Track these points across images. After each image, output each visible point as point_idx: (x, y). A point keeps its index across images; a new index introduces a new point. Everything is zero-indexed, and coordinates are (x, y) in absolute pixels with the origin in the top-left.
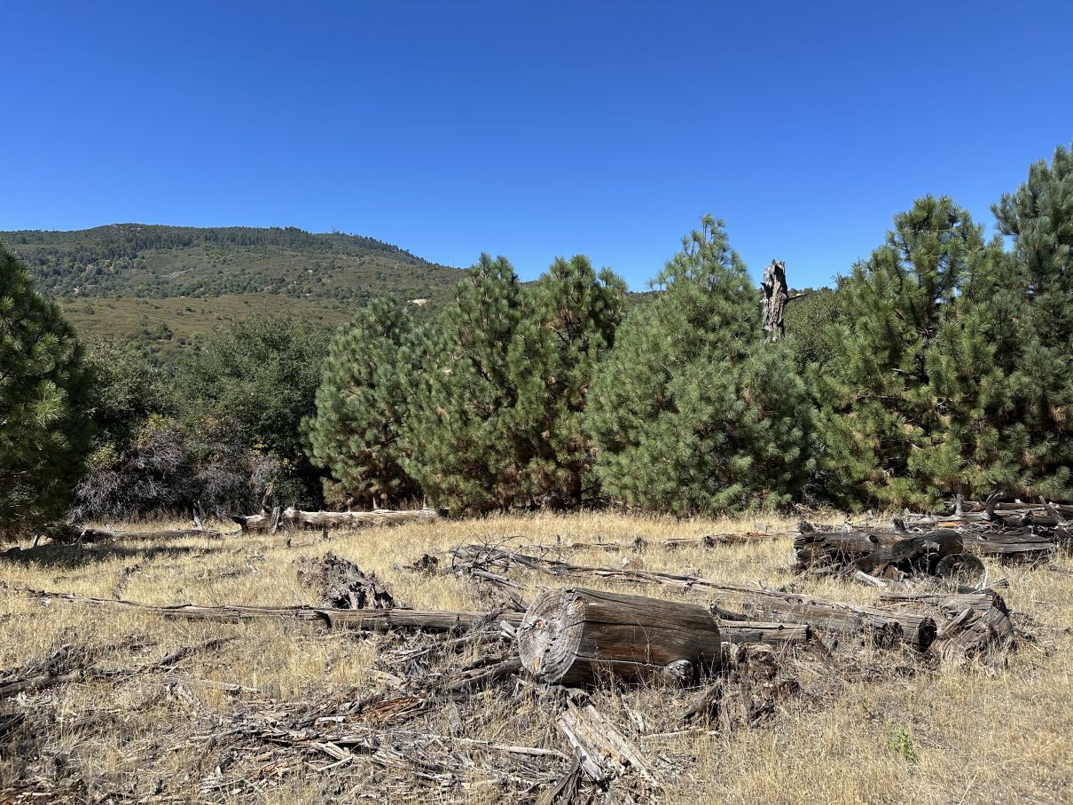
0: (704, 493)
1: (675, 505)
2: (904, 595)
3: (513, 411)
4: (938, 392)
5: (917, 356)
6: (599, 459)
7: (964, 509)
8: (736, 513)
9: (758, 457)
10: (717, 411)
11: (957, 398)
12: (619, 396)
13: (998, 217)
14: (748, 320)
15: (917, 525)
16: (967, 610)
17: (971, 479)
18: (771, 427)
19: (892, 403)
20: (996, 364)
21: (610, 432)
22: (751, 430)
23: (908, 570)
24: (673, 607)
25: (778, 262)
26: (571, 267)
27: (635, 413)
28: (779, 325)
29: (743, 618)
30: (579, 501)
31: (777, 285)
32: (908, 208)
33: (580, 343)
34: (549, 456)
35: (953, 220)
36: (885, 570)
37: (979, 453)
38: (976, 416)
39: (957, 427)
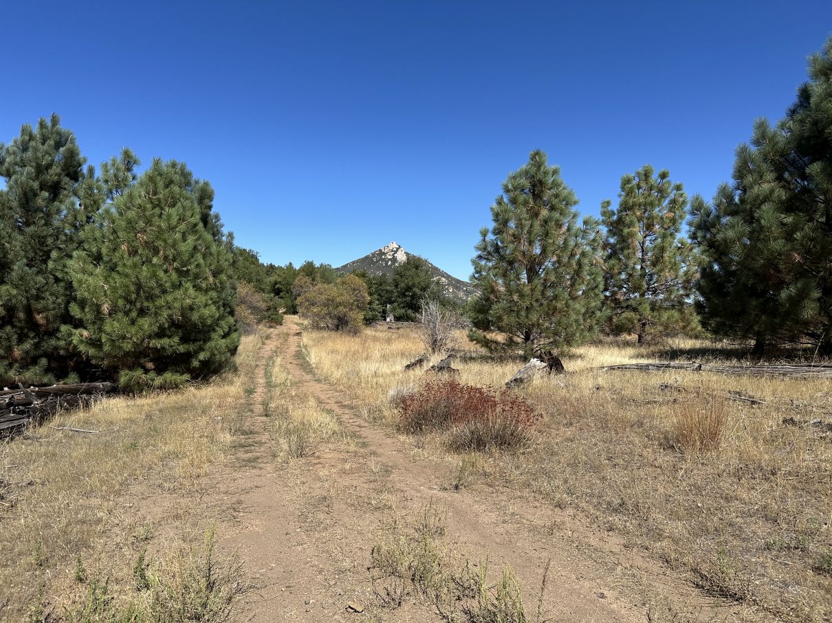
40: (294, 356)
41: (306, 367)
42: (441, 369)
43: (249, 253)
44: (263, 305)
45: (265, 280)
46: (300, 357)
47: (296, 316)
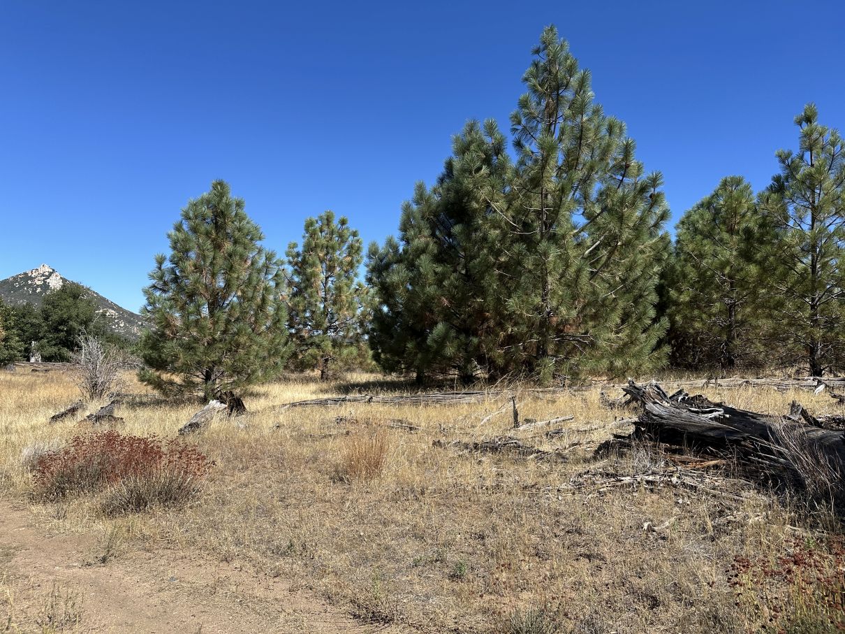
42: (98, 418)
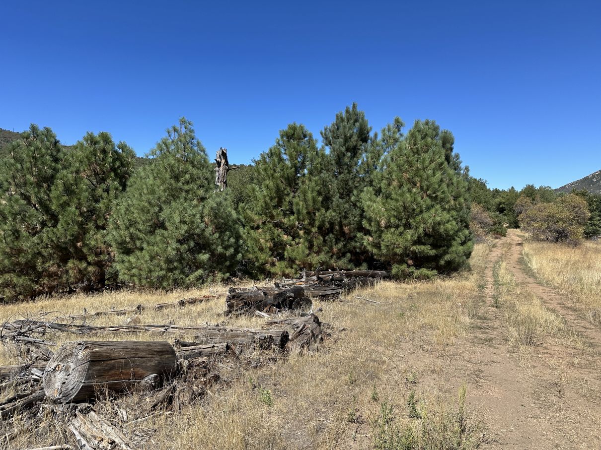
0: (182, 276)
1: (165, 284)
2: (277, 321)
3: (55, 230)
4: (298, 219)
5: (289, 202)
6: (117, 259)
7: (307, 275)
8: (200, 286)
9: (213, 254)
10: (190, 229)
11: (306, 222)
12: (130, 220)
13: (323, 137)
14: (206, 179)
15: (286, 285)
16: (302, 325)
17: (312, 260)
18: (219, 237)
19: (278, 225)
20: (322, 206)
21: (124, 242)
22: (208, 239)
23: (280, 308)
24: (149, 344)
25: (223, 149)
26: (98, 139)
27: (140, 231)
28: (224, 183)
29: (193, 344)
30: (104, 286)
31: (223, 161)
32: (285, 128)
33: (104, 186)
34: (82, 258)
35: (305, 136)
36: (269, 309)
37: (315, 249)
38: (314, 231)
39: (306, 236)
40: (517, 262)
41: (528, 271)
43: (479, 181)
44: (491, 221)
45: (491, 202)
46: (523, 263)
47: (518, 230)
